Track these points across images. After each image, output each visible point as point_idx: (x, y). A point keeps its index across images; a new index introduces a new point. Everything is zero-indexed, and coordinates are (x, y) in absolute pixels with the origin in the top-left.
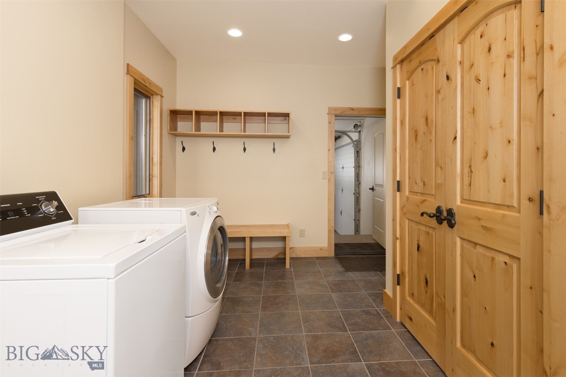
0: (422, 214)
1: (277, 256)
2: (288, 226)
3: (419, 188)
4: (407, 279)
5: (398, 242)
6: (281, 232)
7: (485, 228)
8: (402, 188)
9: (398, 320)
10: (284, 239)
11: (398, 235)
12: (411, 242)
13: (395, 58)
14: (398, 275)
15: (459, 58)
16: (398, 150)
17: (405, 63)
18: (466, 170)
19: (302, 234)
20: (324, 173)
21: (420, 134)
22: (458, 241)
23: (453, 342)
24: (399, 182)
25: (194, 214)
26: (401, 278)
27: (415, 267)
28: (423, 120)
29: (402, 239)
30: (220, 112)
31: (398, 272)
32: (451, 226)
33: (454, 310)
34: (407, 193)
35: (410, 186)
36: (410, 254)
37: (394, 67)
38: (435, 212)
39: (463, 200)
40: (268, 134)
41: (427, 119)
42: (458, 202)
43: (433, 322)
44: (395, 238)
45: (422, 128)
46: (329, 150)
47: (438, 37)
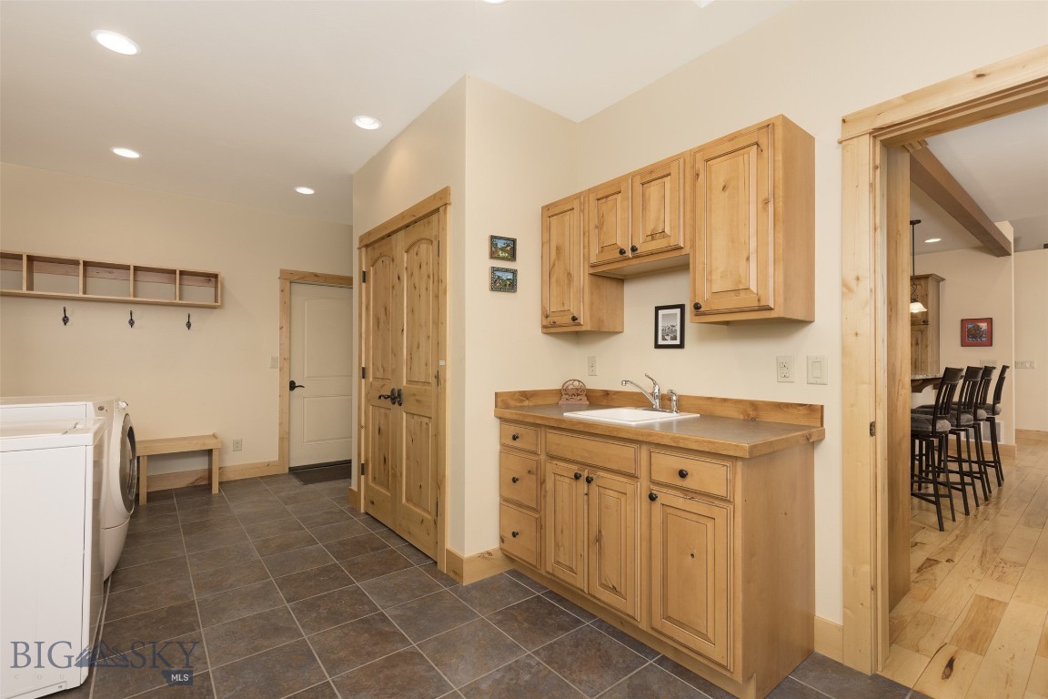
0: (380, 397)
1: (194, 482)
2: (214, 436)
3: (379, 375)
4: (370, 466)
5: (363, 431)
6: (204, 444)
7: (417, 401)
8: (366, 375)
9: (362, 511)
10: (210, 452)
11: (363, 424)
12: (374, 428)
13: (361, 239)
14: (363, 465)
15: (405, 265)
16: (363, 336)
17: (369, 249)
18: (409, 357)
19: (238, 445)
20: (273, 359)
21: (382, 321)
22: (404, 415)
23: (401, 500)
24: (364, 369)
25: (101, 409)
26: (365, 466)
27: (377, 450)
28: (383, 309)
29: (366, 427)
30: (84, 262)
31: (363, 462)
32: (400, 405)
33: (401, 475)
34: (371, 380)
35: (374, 373)
36: (373, 439)
37: (359, 248)
38: (389, 394)
39: (409, 382)
40: (181, 302)
41: (386, 309)
42: (405, 383)
43: (388, 494)
44: (360, 427)
45: (383, 317)
46: (281, 328)
47: (394, 237)
